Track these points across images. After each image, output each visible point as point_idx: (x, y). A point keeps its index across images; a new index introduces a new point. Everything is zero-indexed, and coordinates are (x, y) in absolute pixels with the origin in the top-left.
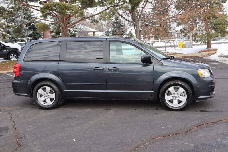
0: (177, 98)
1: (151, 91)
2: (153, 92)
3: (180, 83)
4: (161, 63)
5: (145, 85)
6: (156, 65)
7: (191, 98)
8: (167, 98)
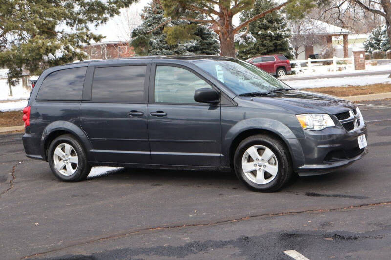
0: (262, 168)
1: (219, 155)
2: (222, 155)
3: (265, 140)
4: (234, 104)
5: (207, 143)
6: (225, 106)
7: (285, 169)
8: (246, 167)
